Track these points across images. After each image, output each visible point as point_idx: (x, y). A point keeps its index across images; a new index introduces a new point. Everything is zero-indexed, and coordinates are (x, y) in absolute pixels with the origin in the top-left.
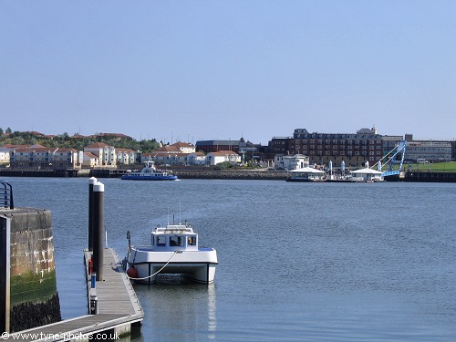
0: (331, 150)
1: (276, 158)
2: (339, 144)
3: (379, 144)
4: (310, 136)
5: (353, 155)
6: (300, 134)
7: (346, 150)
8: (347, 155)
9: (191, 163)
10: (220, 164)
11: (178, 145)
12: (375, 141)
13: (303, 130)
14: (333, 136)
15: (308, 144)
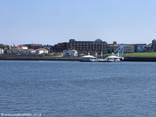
0: (86, 48)
1: (64, 51)
2: (89, 45)
3: (105, 46)
4: (77, 42)
5: (95, 50)
6: (72, 41)
7: (92, 48)
8: (92, 50)
9: (29, 54)
10: (42, 54)
11: (21, 46)
12: (104, 44)
13: (73, 40)
14: (86, 42)
15: (76, 45)
